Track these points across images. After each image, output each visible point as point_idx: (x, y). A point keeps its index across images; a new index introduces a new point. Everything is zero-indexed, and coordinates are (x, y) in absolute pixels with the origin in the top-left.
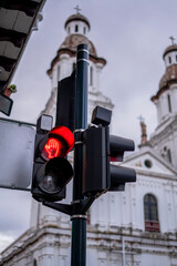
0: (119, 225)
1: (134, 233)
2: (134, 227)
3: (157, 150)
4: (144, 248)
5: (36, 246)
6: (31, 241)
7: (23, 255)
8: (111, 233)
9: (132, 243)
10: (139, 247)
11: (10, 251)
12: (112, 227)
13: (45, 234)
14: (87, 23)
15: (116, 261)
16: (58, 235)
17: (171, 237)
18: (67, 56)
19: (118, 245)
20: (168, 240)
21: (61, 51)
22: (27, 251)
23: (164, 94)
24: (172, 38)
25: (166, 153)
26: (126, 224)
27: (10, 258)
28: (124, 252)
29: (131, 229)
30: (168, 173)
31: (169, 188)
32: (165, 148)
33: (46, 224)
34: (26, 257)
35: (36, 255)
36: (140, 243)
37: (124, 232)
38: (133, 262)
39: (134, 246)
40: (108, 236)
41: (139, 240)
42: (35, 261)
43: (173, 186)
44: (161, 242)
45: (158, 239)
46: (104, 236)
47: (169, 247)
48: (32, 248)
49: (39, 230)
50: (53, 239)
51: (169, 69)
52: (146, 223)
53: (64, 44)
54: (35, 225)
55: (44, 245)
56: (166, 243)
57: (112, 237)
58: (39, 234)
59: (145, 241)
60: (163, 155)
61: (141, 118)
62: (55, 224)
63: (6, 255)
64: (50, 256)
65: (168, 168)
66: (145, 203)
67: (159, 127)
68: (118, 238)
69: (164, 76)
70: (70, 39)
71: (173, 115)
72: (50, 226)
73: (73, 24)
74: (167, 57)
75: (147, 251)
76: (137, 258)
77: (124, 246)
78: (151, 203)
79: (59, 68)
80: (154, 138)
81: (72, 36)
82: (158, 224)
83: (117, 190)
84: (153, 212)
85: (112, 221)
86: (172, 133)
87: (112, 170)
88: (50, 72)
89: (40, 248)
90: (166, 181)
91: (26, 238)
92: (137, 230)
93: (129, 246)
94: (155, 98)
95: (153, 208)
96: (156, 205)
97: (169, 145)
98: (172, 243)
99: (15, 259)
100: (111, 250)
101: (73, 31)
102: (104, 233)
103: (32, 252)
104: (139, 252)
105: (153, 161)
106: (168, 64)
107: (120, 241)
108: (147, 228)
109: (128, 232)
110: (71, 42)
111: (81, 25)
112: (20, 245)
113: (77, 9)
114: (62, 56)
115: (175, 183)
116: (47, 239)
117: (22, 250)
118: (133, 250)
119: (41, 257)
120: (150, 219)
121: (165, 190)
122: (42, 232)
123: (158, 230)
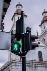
0: (32, 60)
1: (36, 62)
2: (36, 60)
3: (41, 39)
4: (39, 66)
5: (10, 66)
6: (9, 65)
7: (7, 68)
8: (30, 62)
9: (35, 64)
10: (37, 65)
11: (3, 68)
12: (30, 60)
13: (12, 63)
14: (22, 6)
15: (31, 69)
16: (16, 63)
17: (46, 62)
18: (17, 15)
19: (32, 65)
20: (45, 63)
21: (15, 14)
22: (8, 67)
23: (43, 24)
24: (44, 9)
25: (44, 40)
26: (34, 59)
27: (3, 69)
28: (33, 67)
29: (35, 61)
30: (44, 45)
31: (45, 49)
32: (43, 39)
33: (12, 60)
34: (8, 69)
35: (10, 68)
36: (38, 64)
37: (33, 61)
38: (36, 69)
39: (36, 65)
40: (29, 63)
41: (37, 63)
42: (10, 70)
43: (46, 49)
44: (43, 64)
45: (42, 63)
46: (28, 63)
47: (45, 65)
48: (9, 67)
49: (10, 62)
50: (15, 64)
51: (44, 18)
52: (39, 59)
53: (16, 12)
54: (9, 60)
55: (12, 66)
56: (45, 64)
57: (30, 63)
58: (11, 63)
59: (39, 64)
60: (43, 41)
61: (37, 31)
62: (15, 60)
63: (2, 69)
64: (14, 69)
65: (44, 44)
66: (39, 54)
67: (42, 33)
68: (32, 63)
69: (43, 20)
70: (17, 10)
71: (45, 30)
72: (14, 61)
73: (18, 6)
74: (43, 14)
75: (40, 66)
76: (37, 68)
77: (33, 65)
78: (40, 53)
79: (15, 18)
80: (41, 36)
81: (18, 9)
82: (42, 59)
83: (33, 49)
84: (41, 56)
85: (30, 59)
86: (45, 35)
87: (32, 44)
88: (12, 19)
89: (11, 67)
90: (44, 48)
91: (7, 64)
92: (37, 61)
93: (35, 65)
94: (40, 26)
95: (41, 55)
96: (41, 54)
97: (45, 38)
98: (46, 64)
99: (4, 70)
100: (30, 66)
101: (18, 8)
102: (28, 62)
103: (9, 68)
104: (38, 67)
105: (40, 42)
106: (44, 16)
107: (32, 64)
108: (39, 60)
109: (34, 61)
110: (18, 11)
111: (20, 7)
112: (5, 66)
113: (19, 2)
114: (15, 15)
115: (46, 48)
116: (13, 64)
117: (6, 67)
118: (36, 66)
119: (11, 69)
120: (40, 58)
121: (44, 50)
122: (12, 62)
123: (42, 61)
